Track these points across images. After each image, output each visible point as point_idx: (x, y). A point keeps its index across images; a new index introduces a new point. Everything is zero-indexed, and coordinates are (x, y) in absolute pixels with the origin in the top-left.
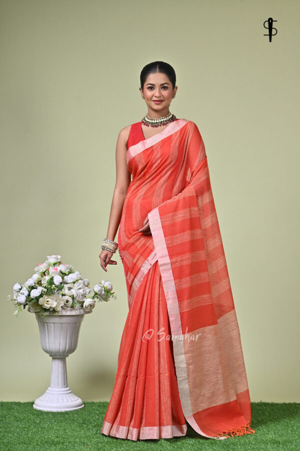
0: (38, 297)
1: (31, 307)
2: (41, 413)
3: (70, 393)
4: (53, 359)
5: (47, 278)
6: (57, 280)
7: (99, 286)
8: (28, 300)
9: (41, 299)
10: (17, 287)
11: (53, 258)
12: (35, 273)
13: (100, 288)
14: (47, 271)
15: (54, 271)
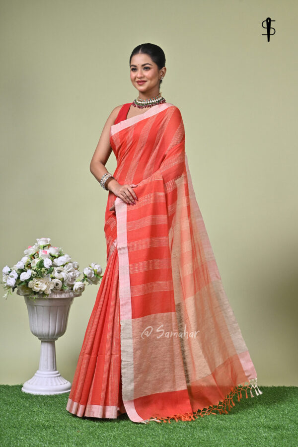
0: (28, 280)
1: (21, 291)
2: (30, 397)
3: (59, 376)
4: (42, 342)
5: (37, 261)
6: (47, 263)
7: (89, 269)
8: (18, 283)
9: (31, 282)
10: (6, 269)
11: (43, 240)
12: (24, 255)
13: (90, 271)
14: (36, 254)
15: (43, 254)
